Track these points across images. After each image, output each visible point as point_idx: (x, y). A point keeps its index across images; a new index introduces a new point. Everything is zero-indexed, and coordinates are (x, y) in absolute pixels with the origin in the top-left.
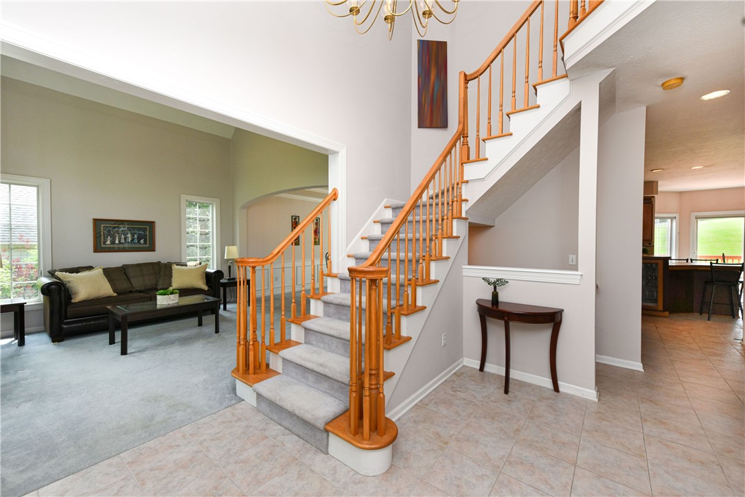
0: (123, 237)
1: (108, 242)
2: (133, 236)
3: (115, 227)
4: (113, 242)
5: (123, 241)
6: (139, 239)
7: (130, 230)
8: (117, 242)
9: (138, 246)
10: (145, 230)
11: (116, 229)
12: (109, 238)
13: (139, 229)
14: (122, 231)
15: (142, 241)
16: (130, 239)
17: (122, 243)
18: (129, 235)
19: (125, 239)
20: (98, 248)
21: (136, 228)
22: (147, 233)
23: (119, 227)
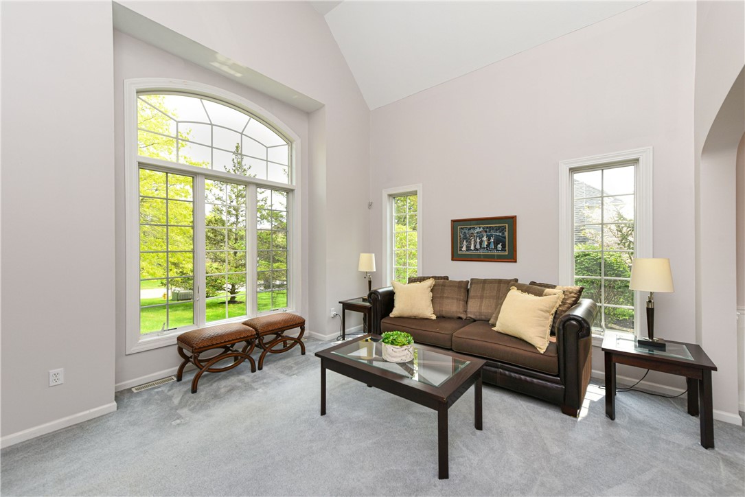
0: (478, 240)
1: (464, 248)
2: (489, 239)
3: (470, 229)
4: (468, 248)
5: (478, 246)
6: (496, 243)
7: (486, 232)
8: (472, 248)
9: (495, 253)
10: (502, 230)
11: (472, 231)
12: (465, 243)
13: (497, 229)
14: (477, 233)
15: (500, 246)
16: (486, 243)
17: (477, 250)
18: (485, 239)
19: (481, 243)
20: (456, 256)
21: (493, 228)
22: (506, 234)
23: (474, 228)
